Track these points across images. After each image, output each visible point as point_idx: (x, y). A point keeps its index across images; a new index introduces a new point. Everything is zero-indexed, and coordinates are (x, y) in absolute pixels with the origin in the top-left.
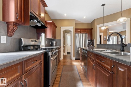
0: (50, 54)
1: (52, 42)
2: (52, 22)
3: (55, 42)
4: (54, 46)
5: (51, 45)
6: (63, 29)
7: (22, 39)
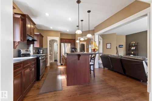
0: (40, 58)
1: (38, 51)
2: (39, 34)
3: (42, 50)
4: (40, 54)
5: (38, 53)
6: (49, 38)
7: (21, 50)
